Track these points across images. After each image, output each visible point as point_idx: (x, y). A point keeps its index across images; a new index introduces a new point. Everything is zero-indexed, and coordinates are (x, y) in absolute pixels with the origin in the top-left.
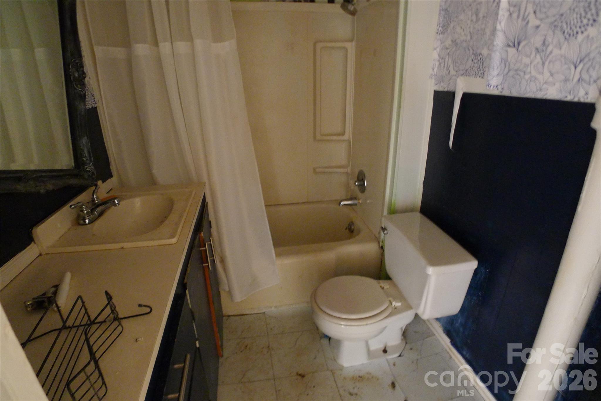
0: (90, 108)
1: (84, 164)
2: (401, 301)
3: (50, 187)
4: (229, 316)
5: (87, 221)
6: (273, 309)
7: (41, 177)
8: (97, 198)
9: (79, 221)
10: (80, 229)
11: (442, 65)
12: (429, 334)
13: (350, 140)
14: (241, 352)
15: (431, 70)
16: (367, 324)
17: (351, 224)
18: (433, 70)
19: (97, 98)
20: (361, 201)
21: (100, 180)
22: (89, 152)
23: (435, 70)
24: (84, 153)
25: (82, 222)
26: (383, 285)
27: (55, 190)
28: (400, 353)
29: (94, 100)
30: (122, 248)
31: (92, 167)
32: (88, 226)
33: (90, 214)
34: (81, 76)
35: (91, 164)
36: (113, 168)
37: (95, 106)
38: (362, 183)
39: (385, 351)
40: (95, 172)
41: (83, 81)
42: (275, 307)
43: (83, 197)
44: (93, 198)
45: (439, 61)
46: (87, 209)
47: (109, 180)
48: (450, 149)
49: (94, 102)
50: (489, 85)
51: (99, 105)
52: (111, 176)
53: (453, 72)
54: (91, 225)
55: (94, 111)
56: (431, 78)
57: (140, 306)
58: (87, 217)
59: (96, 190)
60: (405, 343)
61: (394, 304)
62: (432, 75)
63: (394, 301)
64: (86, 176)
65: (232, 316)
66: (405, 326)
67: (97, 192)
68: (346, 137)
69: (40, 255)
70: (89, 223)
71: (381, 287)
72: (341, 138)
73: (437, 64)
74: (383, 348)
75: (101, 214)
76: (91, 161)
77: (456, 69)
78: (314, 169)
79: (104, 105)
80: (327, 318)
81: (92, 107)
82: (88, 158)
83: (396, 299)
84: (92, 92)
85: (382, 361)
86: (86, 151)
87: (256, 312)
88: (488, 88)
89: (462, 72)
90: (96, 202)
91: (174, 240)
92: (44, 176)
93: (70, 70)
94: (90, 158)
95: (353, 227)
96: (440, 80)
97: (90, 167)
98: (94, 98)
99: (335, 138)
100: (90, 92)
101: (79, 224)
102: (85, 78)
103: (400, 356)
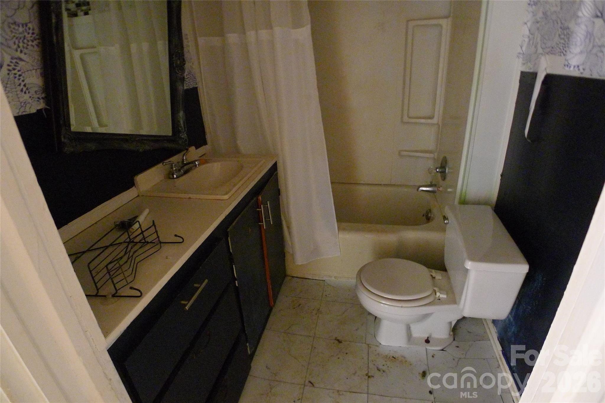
0: (191, 88)
1: (179, 132)
2: (447, 294)
3: (147, 148)
4: (293, 277)
5: (175, 176)
6: (333, 278)
7: (142, 140)
8: (186, 159)
9: (170, 176)
10: (170, 181)
11: (531, 42)
12: (484, 337)
13: (439, 124)
14: (294, 308)
15: (519, 48)
16: (402, 307)
17: (428, 211)
18: (521, 47)
19: (198, 79)
20: (441, 189)
21: (193, 146)
22: (184, 122)
23: (524, 49)
24: (181, 124)
25: (171, 176)
26: (434, 275)
27: (151, 150)
28: (444, 347)
29: (195, 81)
30: (190, 198)
31: (185, 135)
32: (175, 180)
33: (178, 171)
34: (182, 63)
35: (185, 133)
36: (208, 137)
37: (196, 86)
38: (443, 170)
39: (427, 341)
40: (187, 139)
41: (183, 66)
42: (335, 277)
43: (175, 159)
44: (183, 159)
45: (529, 37)
46: (176, 167)
47: (204, 147)
48: (525, 138)
49: (195, 83)
50: (568, 66)
51: (200, 86)
52: (205, 143)
53: (540, 50)
54: (178, 179)
55: (195, 90)
56: (518, 57)
57: (176, 236)
58: (176, 173)
59: (186, 153)
60: (453, 340)
61: (438, 294)
62: (520, 53)
63: (438, 292)
64: (180, 142)
65: (295, 277)
66: (456, 321)
67: (187, 155)
68: (435, 121)
69: (138, 196)
70: (177, 178)
71: (431, 275)
72: (429, 121)
73: (527, 40)
74: (426, 338)
75: (186, 172)
76: (185, 131)
77: (543, 46)
78: (400, 152)
79: (204, 84)
80: (365, 292)
81: (193, 87)
82: (183, 128)
83: (441, 290)
84: (194, 75)
85: (421, 349)
86: (182, 122)
87: (317, 279)
88: (567, 69)
89: (548, 50)
90: (185, 162)
91: (226, 197)
92: (145, 140)
93: (174, 59)
94: (185, 128)
95: (429, 215)
96: (527, 58)
97: (184, 136)
98: (195, 80)
99: (423, 121)
100: (192, 75)
101: (170, 178)
102: (185, 64)
103: (443, 350)
